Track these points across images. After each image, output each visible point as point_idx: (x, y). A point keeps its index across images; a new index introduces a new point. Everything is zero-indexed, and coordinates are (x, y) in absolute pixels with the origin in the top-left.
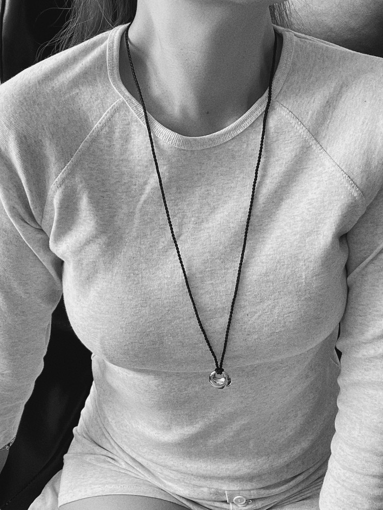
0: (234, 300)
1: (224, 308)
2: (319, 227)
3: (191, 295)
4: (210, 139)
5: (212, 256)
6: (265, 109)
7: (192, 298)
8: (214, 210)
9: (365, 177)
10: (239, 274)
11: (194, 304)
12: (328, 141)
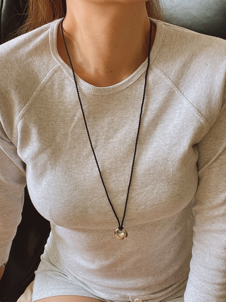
0: (129, 186)
1: (123, 191)
2: (180, 141)
3: (103, 183)
4: (113, 88)
5: (115, 159)
6: (146, 69)
7: (104, 185)
8: (116, 131)
9: (208, 110)
10: (132, 170)
11: (105, 189)
12: (185, 88)
